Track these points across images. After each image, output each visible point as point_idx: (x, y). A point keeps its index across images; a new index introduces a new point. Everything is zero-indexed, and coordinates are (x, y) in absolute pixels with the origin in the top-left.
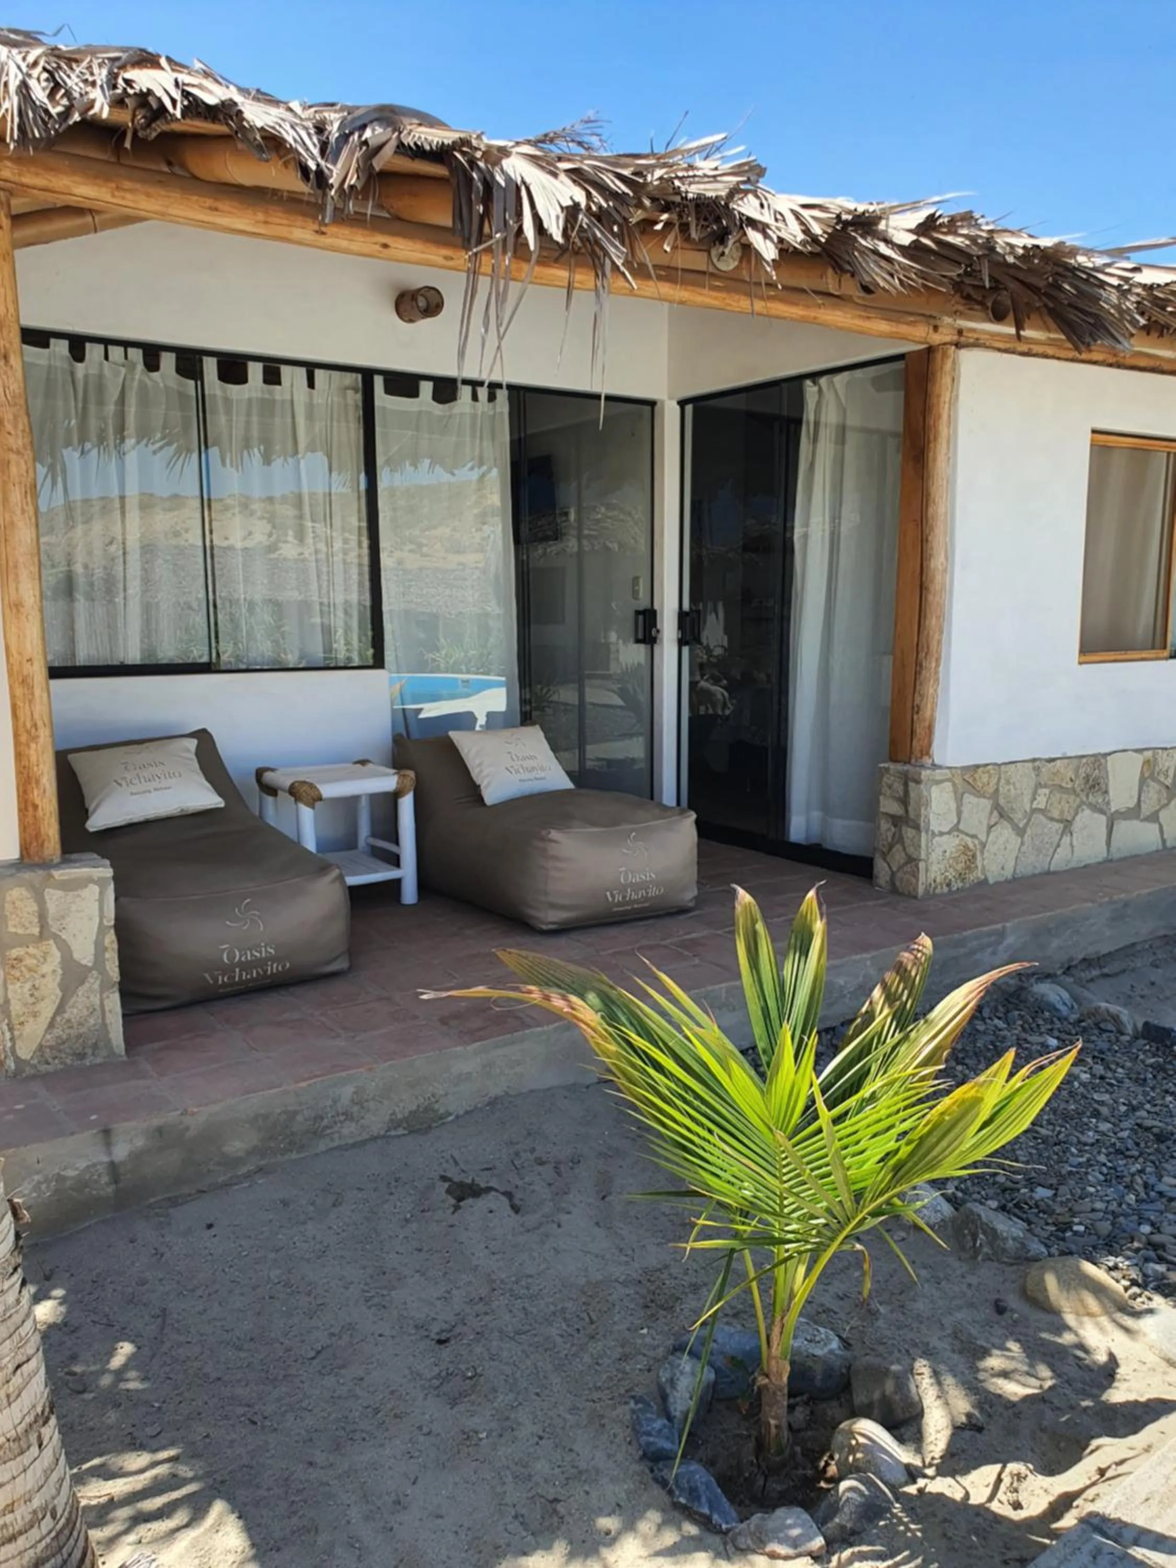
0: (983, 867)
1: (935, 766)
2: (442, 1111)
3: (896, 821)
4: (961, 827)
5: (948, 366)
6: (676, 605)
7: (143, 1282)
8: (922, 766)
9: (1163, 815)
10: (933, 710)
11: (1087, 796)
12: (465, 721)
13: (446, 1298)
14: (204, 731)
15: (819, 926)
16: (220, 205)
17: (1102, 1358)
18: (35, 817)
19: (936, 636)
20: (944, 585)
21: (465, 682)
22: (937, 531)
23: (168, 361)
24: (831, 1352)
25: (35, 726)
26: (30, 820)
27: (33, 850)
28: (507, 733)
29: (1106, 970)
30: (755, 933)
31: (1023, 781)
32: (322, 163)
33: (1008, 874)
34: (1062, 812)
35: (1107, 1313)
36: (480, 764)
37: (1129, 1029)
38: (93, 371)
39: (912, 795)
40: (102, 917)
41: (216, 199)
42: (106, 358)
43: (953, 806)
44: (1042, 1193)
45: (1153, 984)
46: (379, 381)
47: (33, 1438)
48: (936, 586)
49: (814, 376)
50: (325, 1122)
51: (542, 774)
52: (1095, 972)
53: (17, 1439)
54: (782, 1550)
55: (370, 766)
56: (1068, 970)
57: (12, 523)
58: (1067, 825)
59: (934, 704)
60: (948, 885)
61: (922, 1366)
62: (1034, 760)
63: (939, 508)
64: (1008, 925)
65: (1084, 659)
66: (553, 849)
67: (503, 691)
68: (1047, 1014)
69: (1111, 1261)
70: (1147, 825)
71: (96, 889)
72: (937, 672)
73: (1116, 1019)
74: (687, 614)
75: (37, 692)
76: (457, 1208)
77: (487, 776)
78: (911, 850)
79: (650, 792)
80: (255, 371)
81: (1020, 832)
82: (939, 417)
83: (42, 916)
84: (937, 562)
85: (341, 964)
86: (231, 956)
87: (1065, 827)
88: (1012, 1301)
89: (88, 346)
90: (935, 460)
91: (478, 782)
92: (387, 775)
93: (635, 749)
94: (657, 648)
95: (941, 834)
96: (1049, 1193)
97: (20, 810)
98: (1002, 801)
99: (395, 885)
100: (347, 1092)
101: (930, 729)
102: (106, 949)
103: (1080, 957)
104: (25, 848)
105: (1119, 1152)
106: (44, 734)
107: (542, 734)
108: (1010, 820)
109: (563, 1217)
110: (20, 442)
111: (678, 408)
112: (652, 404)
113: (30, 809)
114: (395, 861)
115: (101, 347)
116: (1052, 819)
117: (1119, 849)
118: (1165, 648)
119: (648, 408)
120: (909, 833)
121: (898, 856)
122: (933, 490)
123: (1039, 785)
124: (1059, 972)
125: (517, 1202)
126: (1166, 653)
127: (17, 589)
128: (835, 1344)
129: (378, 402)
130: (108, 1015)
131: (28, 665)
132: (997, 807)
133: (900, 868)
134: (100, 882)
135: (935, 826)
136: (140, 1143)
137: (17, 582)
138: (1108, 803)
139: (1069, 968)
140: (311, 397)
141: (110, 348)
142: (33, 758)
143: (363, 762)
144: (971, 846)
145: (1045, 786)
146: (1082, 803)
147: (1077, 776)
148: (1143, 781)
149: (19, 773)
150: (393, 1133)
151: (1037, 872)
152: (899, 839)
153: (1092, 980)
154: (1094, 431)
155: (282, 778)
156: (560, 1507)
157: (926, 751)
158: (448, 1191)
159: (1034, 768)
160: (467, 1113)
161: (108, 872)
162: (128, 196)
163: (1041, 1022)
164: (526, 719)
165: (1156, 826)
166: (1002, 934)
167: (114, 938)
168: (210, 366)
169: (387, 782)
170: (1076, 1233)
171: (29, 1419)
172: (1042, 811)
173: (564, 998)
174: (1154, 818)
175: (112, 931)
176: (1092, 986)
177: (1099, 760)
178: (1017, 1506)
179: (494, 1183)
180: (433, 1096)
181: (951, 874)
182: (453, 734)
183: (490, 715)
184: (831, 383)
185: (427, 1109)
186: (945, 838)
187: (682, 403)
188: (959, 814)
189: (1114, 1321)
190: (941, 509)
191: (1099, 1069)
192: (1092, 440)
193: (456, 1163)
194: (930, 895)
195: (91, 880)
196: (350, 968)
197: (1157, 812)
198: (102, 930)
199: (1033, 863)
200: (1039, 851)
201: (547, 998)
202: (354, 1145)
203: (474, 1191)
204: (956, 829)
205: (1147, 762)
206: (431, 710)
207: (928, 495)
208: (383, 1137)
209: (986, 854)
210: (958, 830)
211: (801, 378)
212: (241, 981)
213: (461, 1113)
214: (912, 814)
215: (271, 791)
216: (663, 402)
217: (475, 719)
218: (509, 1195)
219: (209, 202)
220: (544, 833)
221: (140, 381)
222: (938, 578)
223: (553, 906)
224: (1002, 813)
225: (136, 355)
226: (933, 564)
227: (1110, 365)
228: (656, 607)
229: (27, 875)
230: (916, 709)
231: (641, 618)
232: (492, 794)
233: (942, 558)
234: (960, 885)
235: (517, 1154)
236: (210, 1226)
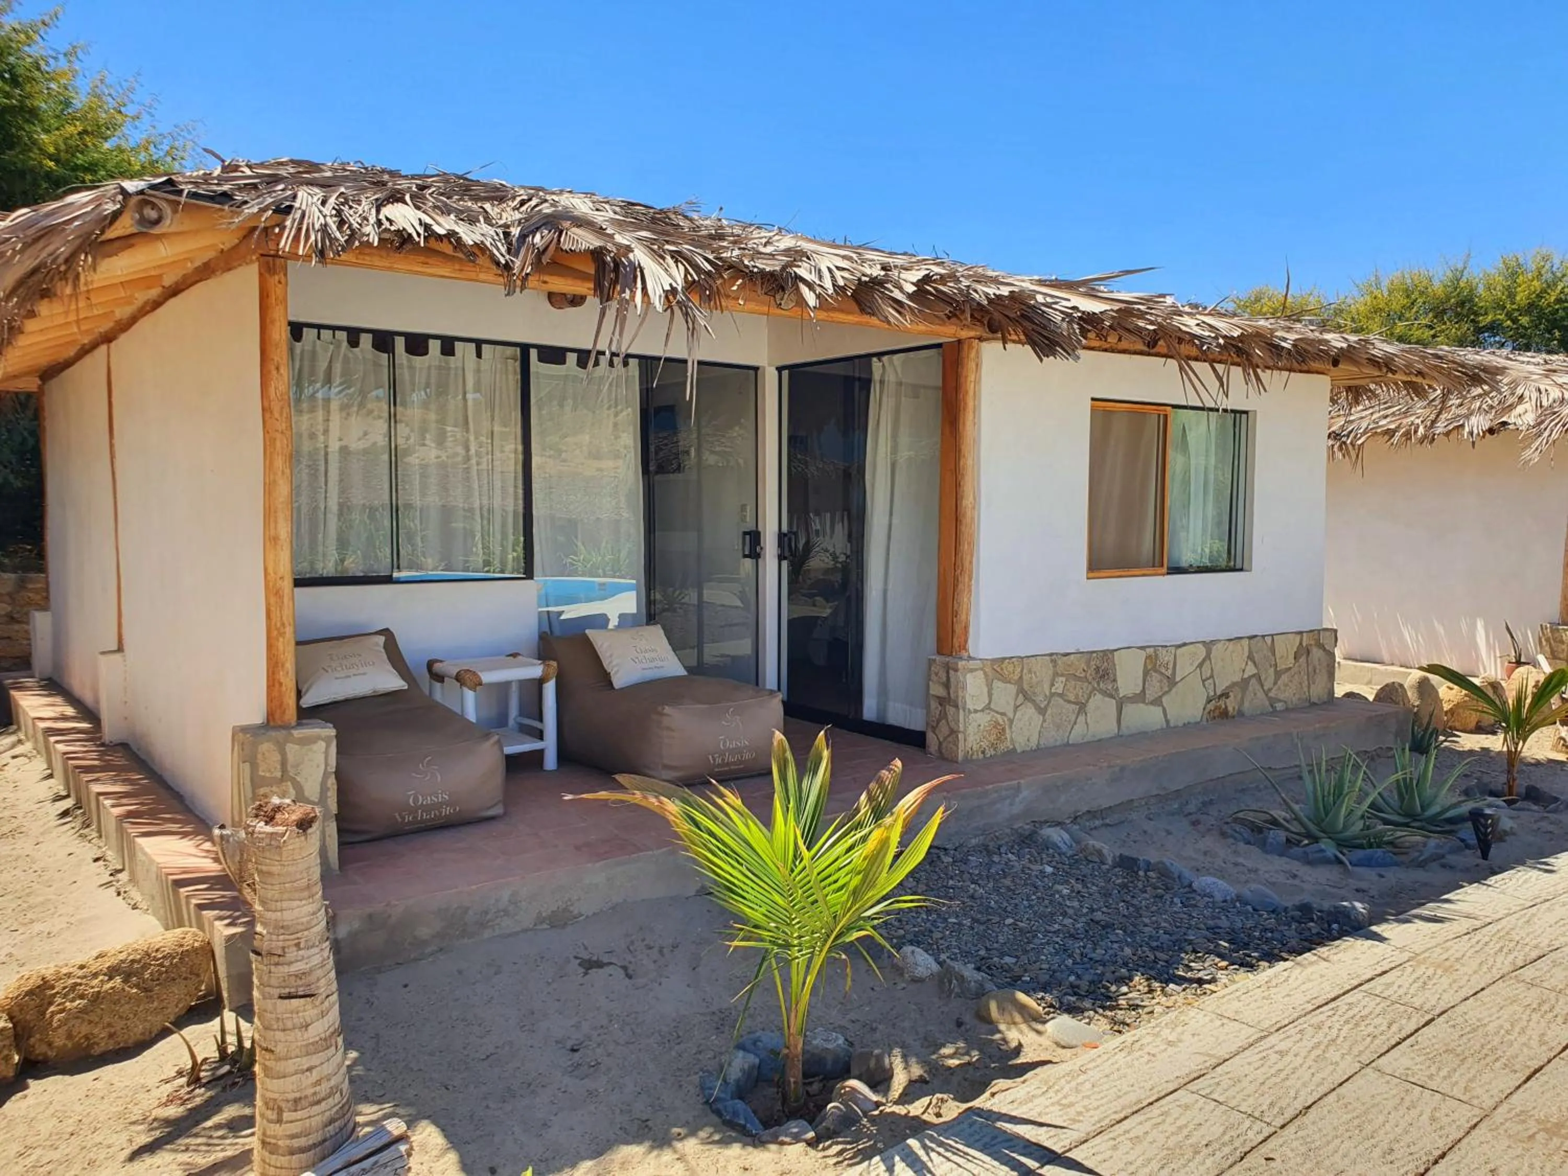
0: (1012, 739)
1: (970, 658)
2: (576, 912)
3: (942, 701)
4: (992, 706)
5: (973, 354)
6: (776, 529)
7: (361, 1019)
8: (961, 659)
9: (1165, 700)
10: (967, 614)
11: (1098, 684)
12: (600, 621)
13: (577, 1026)
14: (387, 630)
15: (826, 754)
16: (430, 261)
17: (1014, 1044)
18: (280, 691)
19: (968, 558)
20: (973, 518)
21: (602, 585)
22: (967, 478)
23: (366, 341)
24: (838, 1046)
25: (283, 625)
26: (275, 694)
27: (277, 716)
28: (633, 631)
29: (1107, 821)
30: (786, 761)
31: (1043, 672)
32: (507, 257)
33: (1033, 744)
34: (1077, 695)
35: (1026, 1021)
36: (611, 656)
37: (1110, 861)
38: (308, 348)
39: (952, 680)
40: (326, 765)
41: (427, 257)
42: (319, 338)
43: (985, 690)
44: (1008, 960)
45: (1145, 832)
46: (533, 353)
47: (333, 1041)
48: (967, 520)
49: (880, 355)
50: (489, 917)
51: (660, 664)
52: (1098, 823)
53: (325, 1039)
54: (788, 1139)
55: (520, 658)
56: (1075, 819)
57: (275, 481)
58: (1082, 707)
59: (968, 610)
60: (983, 752)
61: (897, 1051)
62: (1051, 655)
63: (968, 461)
64: (1022, 781)
65: (1091, 575)
66: (666, 721)
67: (633, 594)
68: (1051, 851)
69: (1041, 995)
70: (1152, 708)
71: (323, 744)
72: (970, 586)
73: (1099, 853)
74: (785, 535)
75: (286, 600)
76: (586, 974)
77: (617, 665)
78: (952, 724)
79: (757, 679)
80: (435, 346)
81: (1042, 711)
82: (967, 392)
83: (284, 763)
84: (967, 502)
85: (498, 810)
86: (416, 800)
87: (1080, 709)
88: (968, 1018)
89: (305, 330)
90: (964, 424)
91: (609, 670)
92: (534, 665)
93: (744, 647)
94: (760, 561)
95: (976, 711)
96: (1014, 960)
97: (268, 687)
98: (1026, 687)
99: (540, 753)
100: (506, 895)
101: (966, 628)
102: (328, 789)
103: (1085, 809)
104: (270, 715)
105: (1072, 936)
106: (289, 631)
107: (662, 632)
108: (1033, 702)
109: (663, 980)
110: (284, 425)
111: (776, 373)
112: (756, 369)
113: (277, 685)
114: (540, 735)
115: (316, 331)
116: (1069, 702)
117: (1128, 727)
118: (1162, 565)
119: (752, 372)
120: (951, 710)
121: (944, 729)
122: (963, 447)
123: (1056, 674)
124: (1068, 821)
125: (630, 972)
126: (1165, 570)
127: (276, 528)
128: (841, 1041)
129: (533, 369)
130: (328, 839)
131: (280, 582)
132: (1021, 691)
133: (945, 739)
134: (327, 740)
135: (970, 706)
136: (356, 925)
137: (276, 522)
138: (1117, 690)
139: (1076, 818)
140: (479, 364)
141: (322, 331)
142: (281, 648)
143: (514, 655)
144: (1001, 722)
145: (1062, 675)
146: (1094, 689)
147: (1089, 667)
148: (1146, 673)
149: (269, 659)
150: (539, 927)
151: (1058, 743)
152: (943, 716)
153: (1096, 828)
154: (1093, 399)
155: (449, 668)
156: (649, 1123)
157: (964, 647)
158: (580, 965)
159: (1052, 661)
160: (594, 914)
161: (332, 732)
162: (367, 258)
163: (1044, 856)
164: (651, 618)
165: (1160, 709)
166: (1018, 789)
167: (334, 781)
168: (400, 343)
169: (535, 671)
170: (1023, 982)
171: (331, 1030)
172: (1061, 695)
173: (656, 797)
174: (1157, 702)
175: (333, 776)
176: (1094, 833)
177: (1107, 655)
178: (938, 1115)
179: (613, 960)
180: (570, 900)
181: (984, 744)
182: (587, 631)
183: (621, 616)
184: (891, 362)
185: (565, 910)
186: (978, 715)
187: (780, 369)
188: (990, 695)
189: (1030, 1026)
190: (970, 462)
191: (1079, 887)
192: (1092, 407)
193: (586, 948)
194: (968, 760)
195: (318, 738)
196: (505, 814)
197: (1161, 697)
198: (326, 775)
199: (1054, 737)
200: (1058, 727)
201: (645, 797)
202: (510, 935)
203: (600, 965)
204: (988, 707)
205: (1148, 657)
206: (571, 612)
207: (960, 451)
208: (531, 930)
209: (1014, 728)
210: (990, 709)
211: (870, 356)
212: (422, 821)
213: (590, 914)
214: (952, 696)
215: (439, 678)
216: (764, 368)
217: (607, 620)
218: (625, 968)
219: (422, 259)
220: (660, 708)
221: (345, 355)
222: (969, 514)
223: (667, 767)
224: (1025, 695)
225: (342, 336)
226: (965, 502)
227: (1106, 350)
228: (760, 529)
229: (273, 734)
230: (955, 614)
231: (748, 537)
232: (619, 681)
233: (971, 498)
234: (993, 753)
235: (632, 943)
236: (406, 986)
